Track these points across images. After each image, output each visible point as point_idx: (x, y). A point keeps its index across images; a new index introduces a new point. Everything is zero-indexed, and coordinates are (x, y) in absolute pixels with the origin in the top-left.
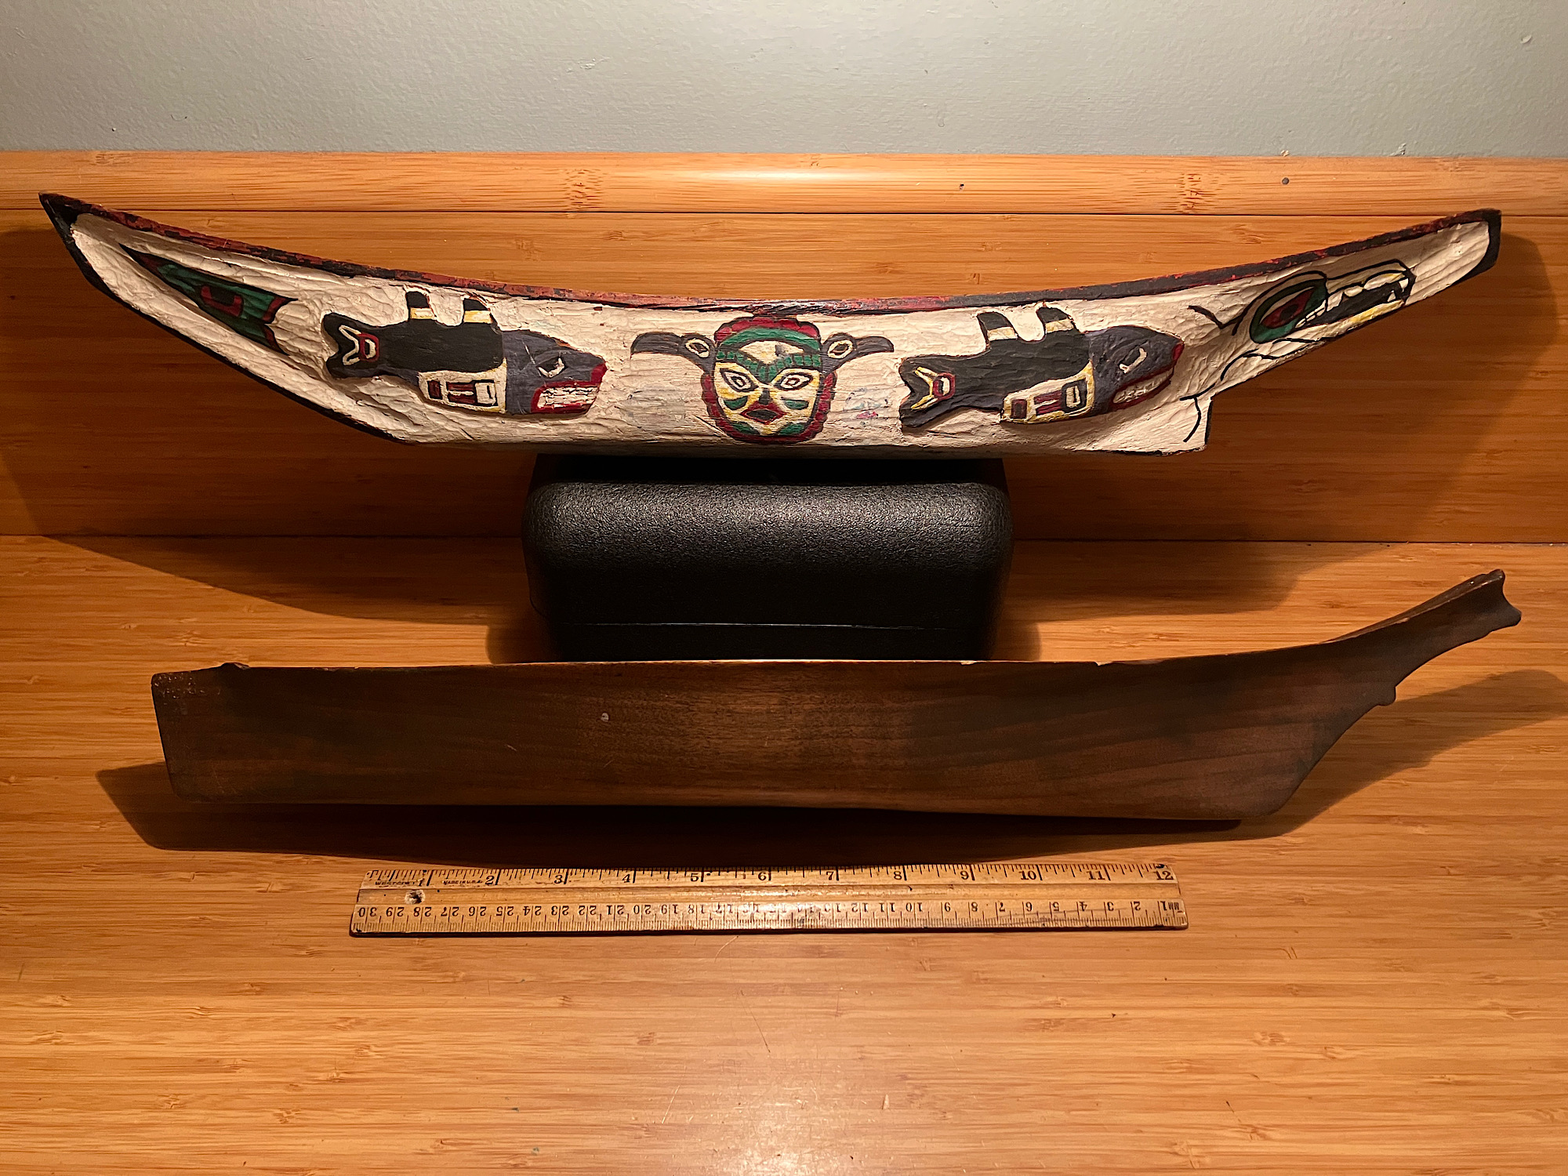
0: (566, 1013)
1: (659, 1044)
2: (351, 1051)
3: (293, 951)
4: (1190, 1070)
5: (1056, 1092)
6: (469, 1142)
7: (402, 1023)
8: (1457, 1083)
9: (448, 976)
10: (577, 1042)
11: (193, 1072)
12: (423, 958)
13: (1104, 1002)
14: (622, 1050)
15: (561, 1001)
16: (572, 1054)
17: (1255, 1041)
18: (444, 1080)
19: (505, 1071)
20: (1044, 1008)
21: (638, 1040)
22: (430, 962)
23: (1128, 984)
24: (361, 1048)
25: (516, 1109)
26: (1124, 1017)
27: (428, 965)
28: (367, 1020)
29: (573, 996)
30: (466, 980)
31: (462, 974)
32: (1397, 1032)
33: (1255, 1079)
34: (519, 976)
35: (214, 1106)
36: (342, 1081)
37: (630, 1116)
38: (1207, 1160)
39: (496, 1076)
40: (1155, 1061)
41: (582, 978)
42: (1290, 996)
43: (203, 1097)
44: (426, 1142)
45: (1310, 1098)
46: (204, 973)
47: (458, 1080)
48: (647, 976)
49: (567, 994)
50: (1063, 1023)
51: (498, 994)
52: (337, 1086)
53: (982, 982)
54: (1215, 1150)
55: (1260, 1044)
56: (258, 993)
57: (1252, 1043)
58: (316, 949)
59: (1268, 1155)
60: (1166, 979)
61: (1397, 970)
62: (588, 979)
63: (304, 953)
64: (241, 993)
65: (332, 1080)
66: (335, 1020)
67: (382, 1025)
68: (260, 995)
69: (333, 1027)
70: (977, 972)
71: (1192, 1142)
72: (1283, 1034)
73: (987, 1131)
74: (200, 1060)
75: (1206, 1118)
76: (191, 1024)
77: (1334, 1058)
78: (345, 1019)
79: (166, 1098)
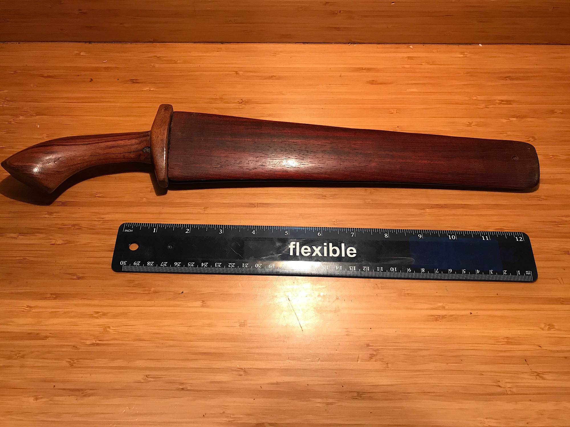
0: (204, 310)
1: (249, 327)
2: (101, 329)
3: (70, 276)
4: (508, 343)
5: (442, 354)
6: (160, 376)
7: (124, 314)
9: (146, 290)
10: (209, 325)
12: (133, 281)
13: (466, 306)
14: (231, 330)
15: (202, 304)
16: (207, 331)
17: (541, 328)
18: (147, 345)
20: (437, 309)
21: (239, 324)
22: (136, 282)
23: (477, 297)
24: (106, 328)
26: (476, 314)
27: (136, 284)
28: (107, 313)
29: (207, 301)
30: (155, 292)
31: (153, 289)
33: (540, 348)
34: (181, 290)
35: (37, 357)
36: (98, 345)
37: (237, 364)
38: (514, 390)
39: (172, 343)
40: (491, 338)
41: (210, 291)
42: (559, 304)
43: (32, 352)
47: (153, 345)
49: (204, 299)
50: (446, 318)
51: (170, 300)
52: (95, 347)
53: (407, 295)
54: (519, 384)
55: (543, 329)
56: (55, 299)
57: (539, 329)
58: (81, 275)
59: (545, 388)
60: (497, 294)
62: (214, 291)
63: (75, 277)
64: (46, 298)
65: (93, 344)
66: (92, 313)
67: (115, 316)
68: (56, 299)
69: (92, 316)
70: (404, 290)
71: (507, 380)
72: (554, 324)
74: (29, 334)
75: (516, 368)
76: (23, 315)
78: (98, 313)
79: (15, 353)
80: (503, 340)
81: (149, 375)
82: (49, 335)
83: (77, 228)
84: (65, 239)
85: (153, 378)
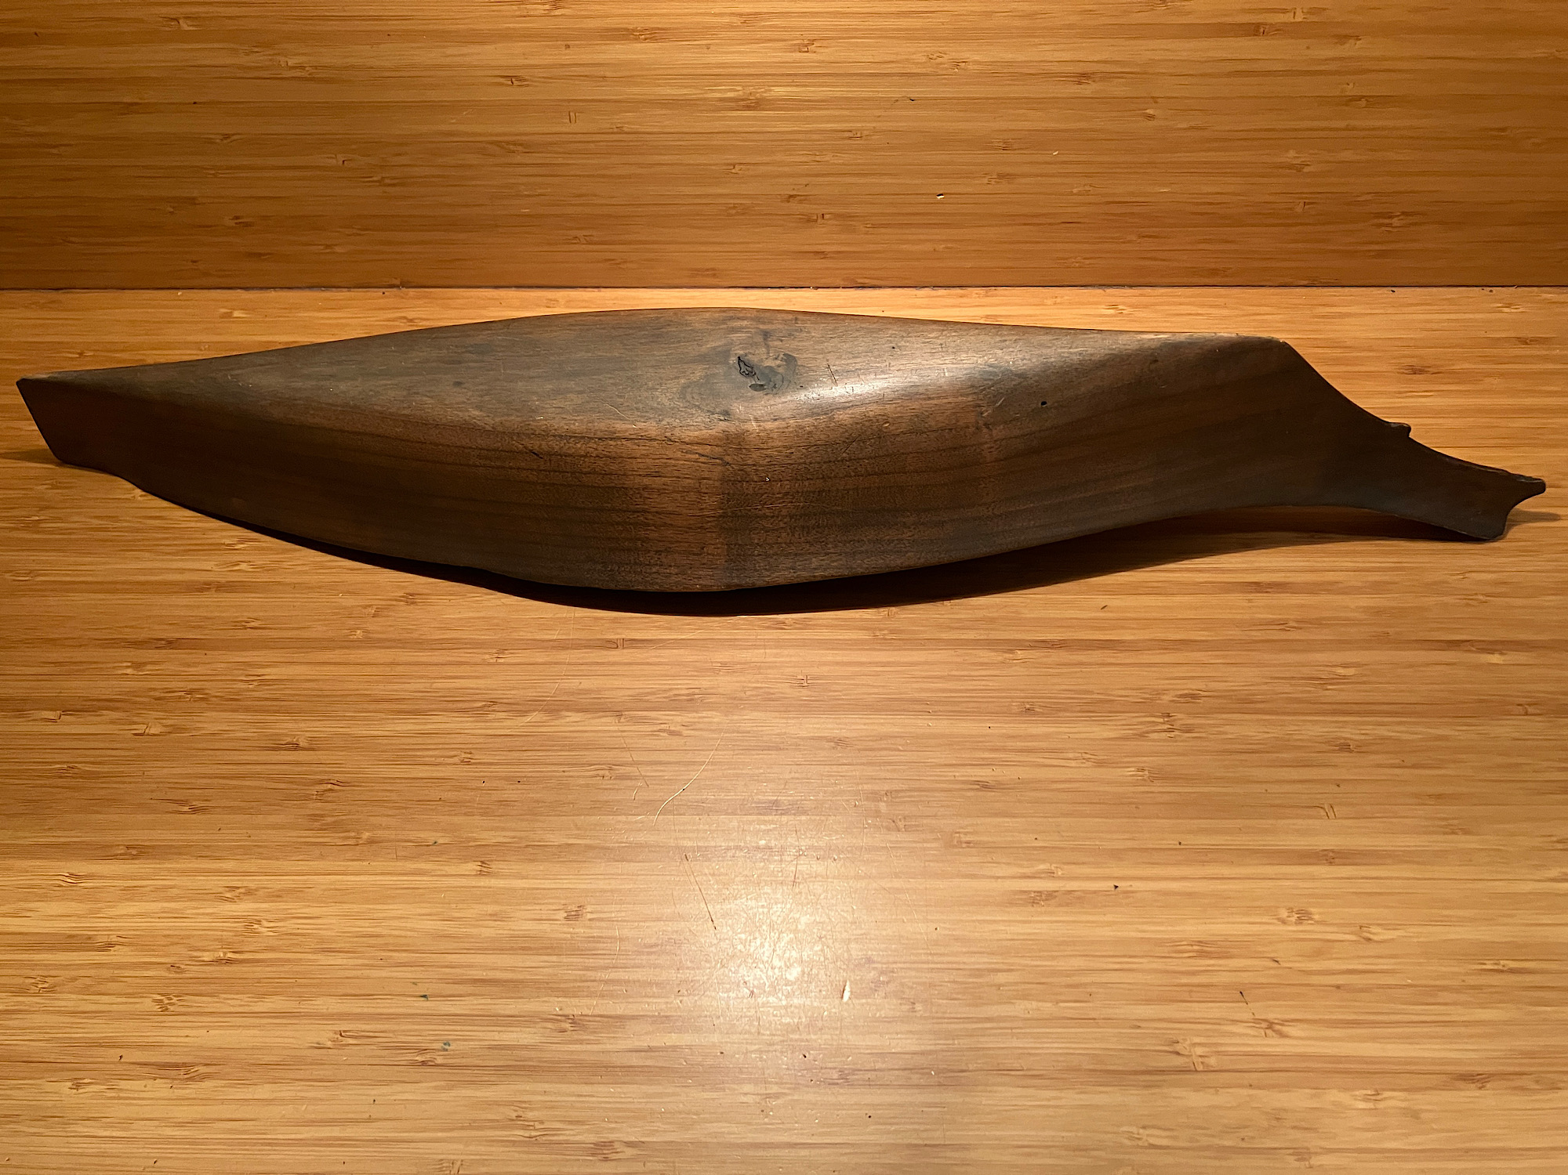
0: (484, 882)
1: (590, 920)
2: (240, 926)
3: (175, 807)
4: (1202, 954)
5: (1043, 980)
6: (372, 1034)
7: (294, 893)
8: (1512, 971)
9: (349, 838)
10: (495, 917)
11: (64, 950)
12: (322, 816)
13: (1107, 871)
14: (545, 926)
15: (479, 868)
16: (489, 931)
17: (1278, 919)
18: (345, 961)
19: (416, 952)
20: (1035, 878)
21: (565, 915)
22: (329, 820)
23: (1133, 849)
24: (251, 923)
25: (425, 996)
26: (1129, 889)
27: (327, 824)
28: (256, 890)
29: (492, 861)
30: (371, 842)
31: (366, 835)
32: (1446, 908)
33: (1276, 965)
34: (430, 836)
35: (86, 990)
36: (229, 962)
37: (554, 1005)
38: (1213, 1061)
39: (403, 956)
40: (1160, 943)
41: (502, 840)
42: (1324, 864)
43: (74, 979)
44: (324, 1034)
45: (1338, 987)
46: (73, 833)
47: (360, 962)
48: (577, 837)
49: (485, 858)
50: (1056, 897)
51: (405, 858)
52: (226, 968)
53: (964, 845)
54: (1223, 1049)
55: (1284, 922)
56: (134, 857)
57: (1275, 921)
58: (198, 804)
59: (1285, 1056)
60: (1180, 843)
61: (1453, 833)
62: (510, 840)
63: (186, 809)
64: (115, 857)
65: (218, 961)
66: (220, 890)
67: (277, 896)
68: (136, 859)
69: (218, 897)
70: (959, 833)
71: (1197, 1040)
72: (1312, 910)
73: (962, 1026)
74: (71, 936)
75: (1214, 1011)
76: (58, 893)
77: (1370, 939)
78: (233, 888)
79: (33, 981)
80: (1190, 948)
81: (344, 1031)
82: (114, 939)
83: (200, 698)
84: (169, 722)
85: (356, 1037)
